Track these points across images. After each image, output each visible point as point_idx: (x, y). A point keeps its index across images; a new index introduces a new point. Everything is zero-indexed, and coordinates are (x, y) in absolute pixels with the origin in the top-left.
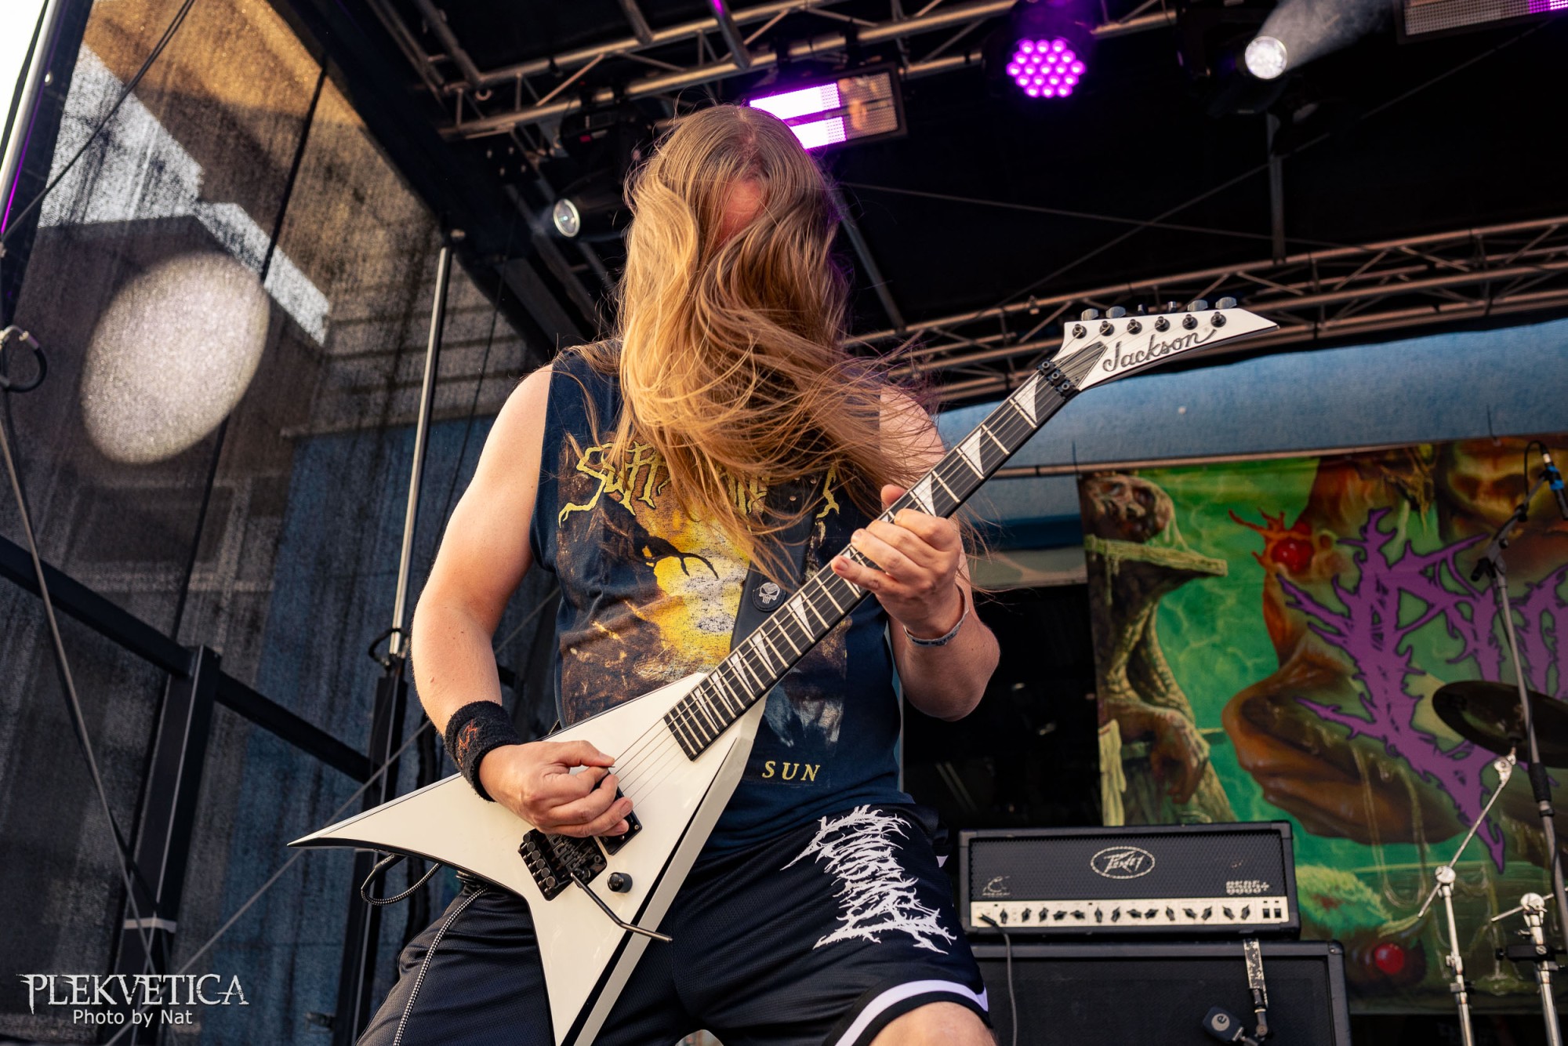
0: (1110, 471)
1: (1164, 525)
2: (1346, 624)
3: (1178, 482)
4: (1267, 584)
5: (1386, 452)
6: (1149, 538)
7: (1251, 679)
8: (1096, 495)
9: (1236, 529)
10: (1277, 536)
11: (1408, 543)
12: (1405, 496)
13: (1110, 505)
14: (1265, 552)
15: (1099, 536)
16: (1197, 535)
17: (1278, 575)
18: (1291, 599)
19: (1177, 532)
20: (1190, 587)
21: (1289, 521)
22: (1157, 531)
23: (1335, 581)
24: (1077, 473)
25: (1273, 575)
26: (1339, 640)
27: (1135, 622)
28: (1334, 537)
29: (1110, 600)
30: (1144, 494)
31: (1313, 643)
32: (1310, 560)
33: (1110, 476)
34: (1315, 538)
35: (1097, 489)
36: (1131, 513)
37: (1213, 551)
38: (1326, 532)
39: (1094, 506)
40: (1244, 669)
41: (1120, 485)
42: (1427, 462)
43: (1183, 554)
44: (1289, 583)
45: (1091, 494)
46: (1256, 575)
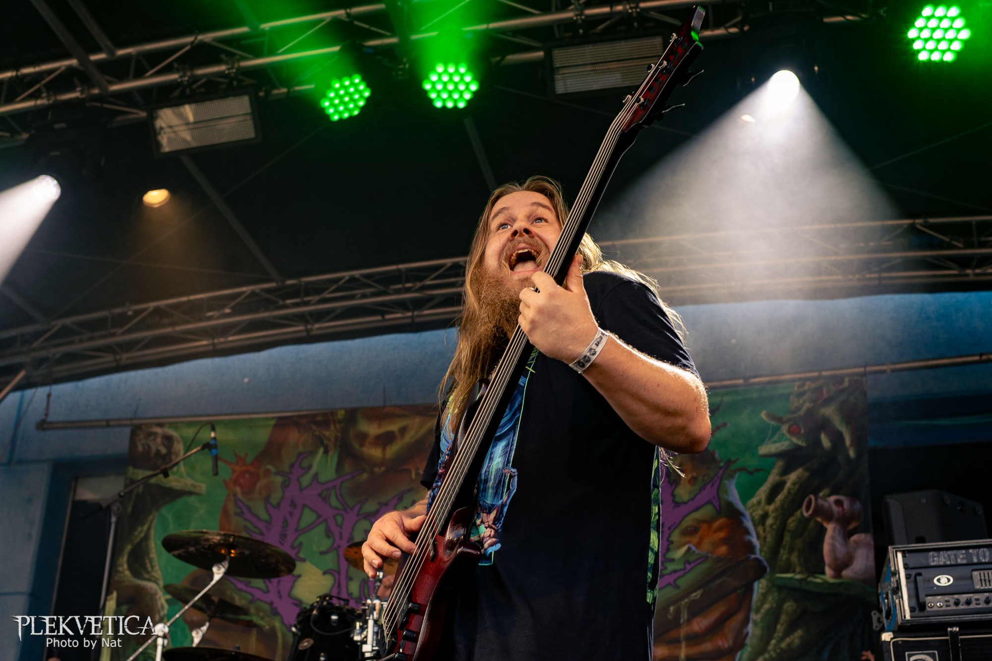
0: (151, 424)
2: (267, 528)
4: (226, 501)
5: (317, 415)
8: (140, 440)
11: (316, 475)
12: (322, 444)
13: (146, 447)
14: (230, 479)
15: (134, 467)
20: (180, 502)
21: (249, 460)
23: (267, 500)
24: (133, 425)
25: (231, 494)
26: (260, 537)
27: (143, 525)
28: (273, 470)
29: (129, 510)
30: (168, 440)
32: (255, 485)
33: (151, 427)
34: (261, 471)
35: (142, 436)
36: (158, 452)
37: (200, 478)
38: (270, 467)
39: (136, 447)
41: (156, 434)
42: (340, 422)
43: (182, 480)
44: (240, 500)
45: (137, 439)
46: (221, 494)
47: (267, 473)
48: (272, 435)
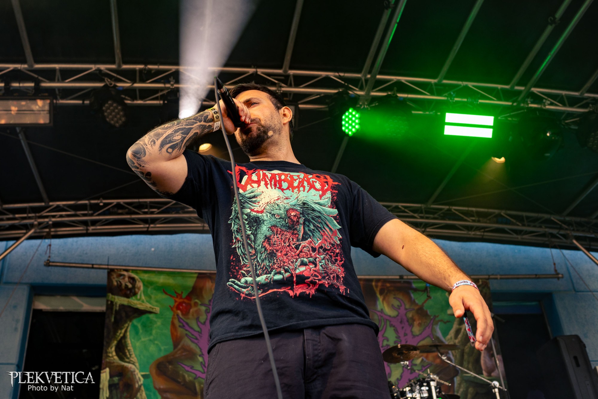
0: (121, 269)
1: (138, 292)
2: (199, 335)
3: (146, 276)
4: (173, 318)
6: (132, 296)
7: (162, 354)
8: (114, 278)
9: (164, 296)
10: (179, 300)
13: (119, 283)
14: (174, 306)
15: (113, 294)
16: (150, 297)
17: (178, 315)
18: (181, 324)
19: (143, 295)
20: (144, 317)
21: (184, 296)
22: (135, 294)
23: (197, 319)
24: (108, 269)
25: (175, 315)
26: (196, 341)
27: (121, 329)
28: (199, 303)
29: (113, 320)
30: (133, 280)
31: (187, 342)
32: (189, 310)
33: (121, 271)
34: (192, 303)
35: (115, 276)
36: (126, 286)
37: (155, 304)
38: (197, 301)
39: (112, 282)
40: (160, 350)
41: (124, 275)
43: (144, 304)
44: (181, 319)
45: (112, 277)
46: (169, 314)
47: (196, 304)
48: (196, 282)
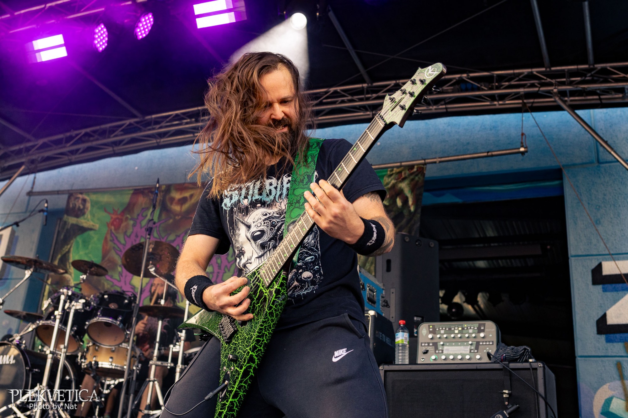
1: (86, 212)
2: (123, 248)
4: (107, 234)
5: (152, 188)
6: (81, 216)
8: (71, 201)
10: (114, 217)
13: (74, 205)
14: (110, 222)
15: (68, 215)
16: (93, 215)
17: (111, 230)
18: (111, 239)
21: (119, 212)
22: (84, 214)
23: (125, 233)
24: (69, 193)
25: (109, 230)
27: (68, 245)
28: (130, 217)
30: (84, 201)
32: (121, 225)
34: (124, 218)
35: (73, 199)
36: (78, 207)
37: (97, 221)
38: (128, 216)
39: (69, 205)
41: (79, 198)
42: (163, 191)
43: (88, 222)
44: (113, 233)
46: (105, 230)
47: (127, 218)
48: (131, 198)
